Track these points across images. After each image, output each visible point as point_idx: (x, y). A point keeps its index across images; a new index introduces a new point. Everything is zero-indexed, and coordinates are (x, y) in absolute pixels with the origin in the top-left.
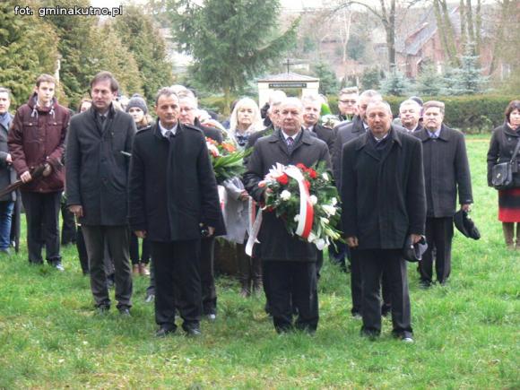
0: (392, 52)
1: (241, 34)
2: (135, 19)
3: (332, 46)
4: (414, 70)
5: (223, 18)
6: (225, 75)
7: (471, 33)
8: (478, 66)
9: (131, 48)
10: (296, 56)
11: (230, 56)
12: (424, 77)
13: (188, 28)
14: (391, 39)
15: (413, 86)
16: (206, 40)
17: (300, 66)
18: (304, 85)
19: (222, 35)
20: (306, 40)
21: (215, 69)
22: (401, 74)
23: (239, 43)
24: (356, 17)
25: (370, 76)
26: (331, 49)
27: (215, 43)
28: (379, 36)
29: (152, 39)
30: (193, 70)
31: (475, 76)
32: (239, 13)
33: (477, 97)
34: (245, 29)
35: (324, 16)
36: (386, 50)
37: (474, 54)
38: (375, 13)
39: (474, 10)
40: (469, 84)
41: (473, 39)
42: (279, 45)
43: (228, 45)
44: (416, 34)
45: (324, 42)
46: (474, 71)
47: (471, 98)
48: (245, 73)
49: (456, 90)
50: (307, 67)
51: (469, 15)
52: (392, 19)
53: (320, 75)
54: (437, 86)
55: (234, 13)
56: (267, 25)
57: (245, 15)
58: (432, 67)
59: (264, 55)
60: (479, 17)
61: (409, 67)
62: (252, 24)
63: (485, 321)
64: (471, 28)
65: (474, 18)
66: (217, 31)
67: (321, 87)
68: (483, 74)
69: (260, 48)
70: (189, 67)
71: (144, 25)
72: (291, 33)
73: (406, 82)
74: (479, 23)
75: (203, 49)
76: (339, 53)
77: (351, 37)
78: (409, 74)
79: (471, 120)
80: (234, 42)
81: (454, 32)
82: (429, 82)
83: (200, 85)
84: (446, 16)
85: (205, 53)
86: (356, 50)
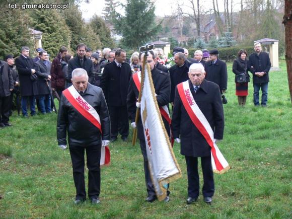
0: (199, 31)
1: (140, 26)
2: (99, 22)
3: (176, 30)
4: (208, 38)
5: (133, 21)
6: (134, 43)
7: (229, 24)
8: (231, 36)
9: (97, 34)
10: (163, 34)
11: (136, 35)
12: (211, 41)
13: (120, 25)
14: (198, 27)
15: (207, 44)
16: (127, 30)
17: (164, 38)
18: (164, 45)
19: (133, 27)
20: (167, 28)
21: (130, 40)
22: (202, 40)
23: (139, 30)
24: (185, 18)
25: (191, 41)
26: (176, 31)
27: (130, 31)
28: (194, 25)
29: (105, 30)
30: (122, 41)
31: (230, 40)
32: (139, 19)
33: (232, 48)
34: (142, 24)
35: (172, 18)
36: (196, 31)
37: (230, 31)
38: (192, 17)
39: (230, 15)
40: (228, 43)
41: (230, 26)
42: (155, 31)
43: (135, 31)
44: (208, 25)
45: (173, 29)
46: (230, 38)
47: (229, 48)
48: (142, 42)
49: (223, 45)
50: (167, 38)
51: (228, 17)
52: (199, 19)
53: (171, 42)
54: (216, 44)
55: (137, 19)
56: (150, 23)
57: (141, 19)
58: (215, 37)
59: (149, 35)
60: (232, 17)
61: (206, 37)
62: (144, 22)
63: (230, 133)
64: (229, 21)
65: (230, 17)
66: (131, 26)
67: (171, 46)
68: (234, 39)
69: (148, 32)
70: (121, 40)
71: (102, 24)
72: (159, 26)
73: (204, 43)
74: (232, 20)
75: (126, 33)
76: (179, 33)
77: (183, 26)
78: (206, 40)
79: (229, 57)
80: (138, 30)
81: (222, 23)
82: (213, 43)
83: (125, 47)
84: (219, 17)
85: (127, 35)
86: (185, 31)
